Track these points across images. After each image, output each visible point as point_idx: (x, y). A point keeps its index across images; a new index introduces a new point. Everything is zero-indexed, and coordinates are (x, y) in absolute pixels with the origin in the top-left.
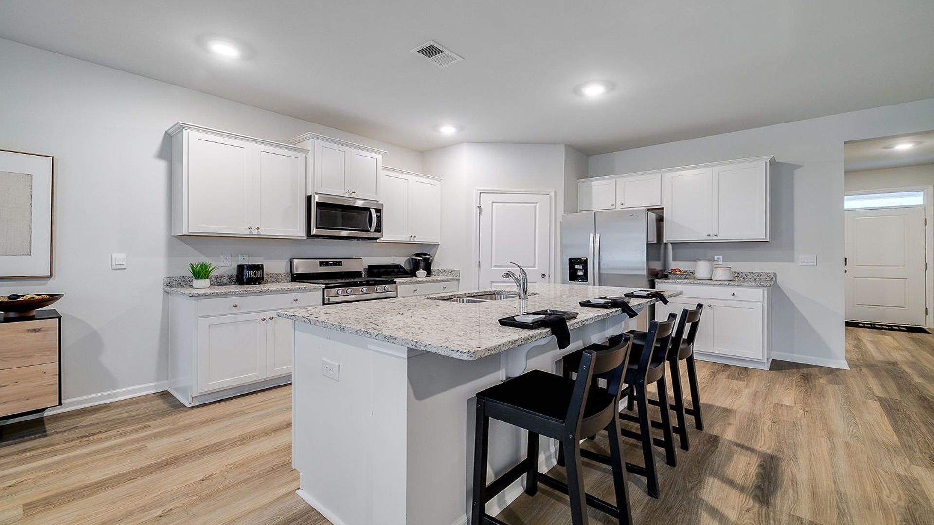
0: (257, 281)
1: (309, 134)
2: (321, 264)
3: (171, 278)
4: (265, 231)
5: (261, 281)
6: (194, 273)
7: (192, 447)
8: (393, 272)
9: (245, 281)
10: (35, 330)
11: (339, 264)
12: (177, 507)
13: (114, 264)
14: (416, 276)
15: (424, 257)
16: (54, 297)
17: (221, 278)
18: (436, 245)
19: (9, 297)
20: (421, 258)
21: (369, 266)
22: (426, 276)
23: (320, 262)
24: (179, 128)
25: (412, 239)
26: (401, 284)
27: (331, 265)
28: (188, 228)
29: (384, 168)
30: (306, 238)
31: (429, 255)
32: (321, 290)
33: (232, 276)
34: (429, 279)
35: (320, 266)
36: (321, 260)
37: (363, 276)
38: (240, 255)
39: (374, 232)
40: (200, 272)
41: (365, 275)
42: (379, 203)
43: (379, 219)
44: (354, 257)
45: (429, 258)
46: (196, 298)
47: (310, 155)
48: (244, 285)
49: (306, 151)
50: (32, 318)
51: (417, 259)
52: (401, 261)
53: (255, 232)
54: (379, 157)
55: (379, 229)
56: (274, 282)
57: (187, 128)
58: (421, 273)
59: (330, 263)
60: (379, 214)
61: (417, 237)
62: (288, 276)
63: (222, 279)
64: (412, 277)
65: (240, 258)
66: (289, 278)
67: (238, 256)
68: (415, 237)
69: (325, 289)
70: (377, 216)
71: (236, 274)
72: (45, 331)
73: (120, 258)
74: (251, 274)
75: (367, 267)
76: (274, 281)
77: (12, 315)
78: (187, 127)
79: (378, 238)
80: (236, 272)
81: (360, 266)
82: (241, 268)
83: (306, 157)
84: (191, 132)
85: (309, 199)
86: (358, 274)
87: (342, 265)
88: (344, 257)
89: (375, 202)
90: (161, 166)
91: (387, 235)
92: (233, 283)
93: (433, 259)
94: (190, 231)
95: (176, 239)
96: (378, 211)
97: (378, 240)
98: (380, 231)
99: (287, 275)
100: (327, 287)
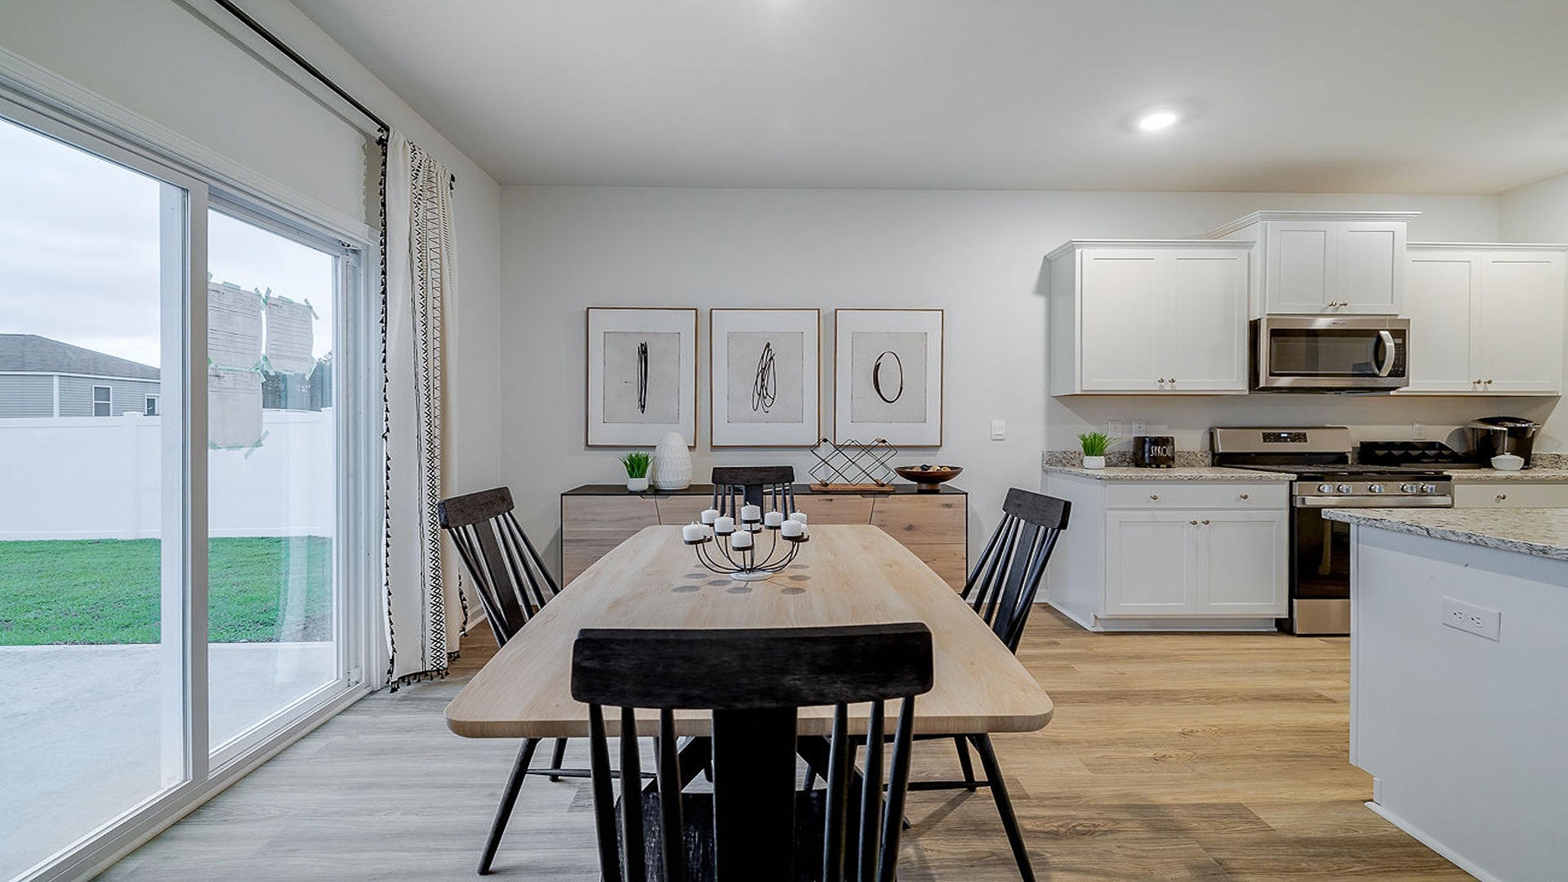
0: (1168, 461)
1: (1257, 214)
2: (1267, 438)
3: (1051, 454)
4: (1183, 385)
5: (1172, 462)
6: (1085, 446)
7: (1137, 686)
8: (1424, 456)
9: (1147, 461)
10: (948, 506)
11: (1302, 438)
12: (1170, 757)
13: (993, 434)
14: (1490, 466)
15: (1511, 425)
16: (955, 472)
17: (1109, 456)
18: (1546, 401)
19: (922, 467)
20: (1505, 429)
21: (1361, 443)
22: (1522, 469)
23: (1264, 434)
24: (1069, 249)
25: (1480, 388)
26: (1461, 481)
27: (1285, 440)
28: (1081, 386)
29: (1410, 247)
30: (1247, 393)
31: (1527, 421)
32: (1288, 483)
33: (1124, 454)
34: (1529, 474)
35: (1265, 441)
36: (1265, 431)
37: (1350, 462)
38: (1133, 422)
39: (1389, 376)
40: (1092, 447)
41: (1353, 459)
42: (1399, 318)
43: (1401, 350)
44: (1328, 425)
45: (1525, 430)
46: (1104, 481)
47: (1257, 251)
48: (1146, 467)
49: (1248, 245)
50: (937, 492)
51: (1489, 430)
52: (1440, 433)
53: (1168, 387)
54: (1400, 227)
55: (1399, 371)
56: (1184, 466)
57: (1079, 246)
58: (1507, 463)
59: (1283, 435)
60: (1400, 341)
61: (1494, 382)
62: (1207, 457)
63: (1111, 456)
64: (1479, 468)
65: (1135, 426)
66: (1208, 460)
67: (1132, 424)
68: (1489, 382)
69: (1295, 481)
70: (1395, 344)
71: (1132, 450)
72: (956, 507)
73: (999, 426)
74: (1158, 450)
75: (1359, 446)
76: (1185, 463)
77: (924, 487)
78: (1082, 244)
79: (1394, 389)
80: (1132, 446)
81: (1345, 442)
82: (1140, 442)
83: (1249, 254)
84: (1086, 251)
85: (1254, 327)
86: (1341, 458)
87: (1306, 441)
88: (1307, 426)
89: (1388, 317)
90: (1040, 302)
91: (1418, 381)
92: (1126, 464)
93: (1538, 429)
94: (1084, 389)
95: (1057, 401)
96: (1400, 334)
97: (1392, 393)
98: (1402, 374)
99: (1205, 455)
100: (1299, 479)
